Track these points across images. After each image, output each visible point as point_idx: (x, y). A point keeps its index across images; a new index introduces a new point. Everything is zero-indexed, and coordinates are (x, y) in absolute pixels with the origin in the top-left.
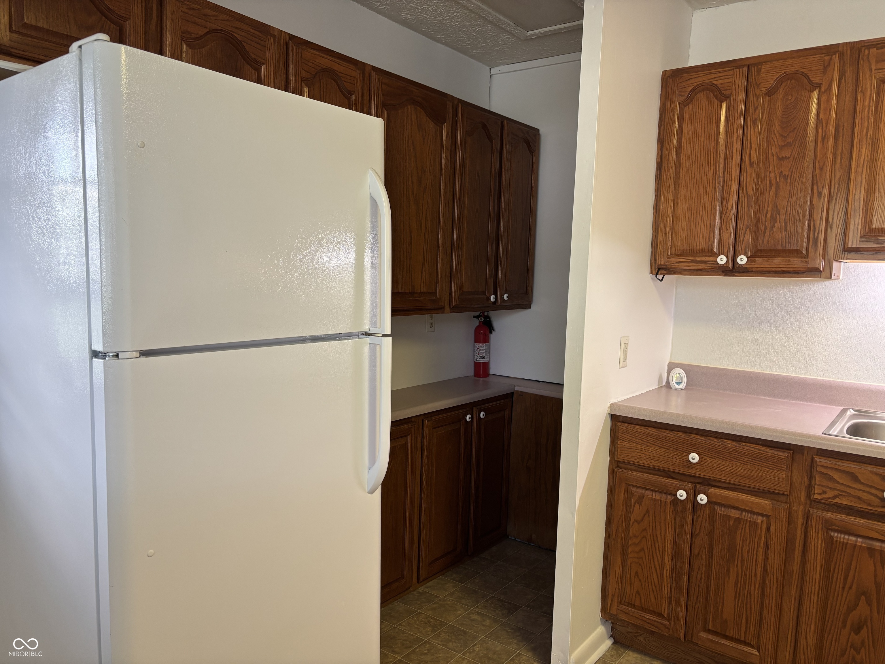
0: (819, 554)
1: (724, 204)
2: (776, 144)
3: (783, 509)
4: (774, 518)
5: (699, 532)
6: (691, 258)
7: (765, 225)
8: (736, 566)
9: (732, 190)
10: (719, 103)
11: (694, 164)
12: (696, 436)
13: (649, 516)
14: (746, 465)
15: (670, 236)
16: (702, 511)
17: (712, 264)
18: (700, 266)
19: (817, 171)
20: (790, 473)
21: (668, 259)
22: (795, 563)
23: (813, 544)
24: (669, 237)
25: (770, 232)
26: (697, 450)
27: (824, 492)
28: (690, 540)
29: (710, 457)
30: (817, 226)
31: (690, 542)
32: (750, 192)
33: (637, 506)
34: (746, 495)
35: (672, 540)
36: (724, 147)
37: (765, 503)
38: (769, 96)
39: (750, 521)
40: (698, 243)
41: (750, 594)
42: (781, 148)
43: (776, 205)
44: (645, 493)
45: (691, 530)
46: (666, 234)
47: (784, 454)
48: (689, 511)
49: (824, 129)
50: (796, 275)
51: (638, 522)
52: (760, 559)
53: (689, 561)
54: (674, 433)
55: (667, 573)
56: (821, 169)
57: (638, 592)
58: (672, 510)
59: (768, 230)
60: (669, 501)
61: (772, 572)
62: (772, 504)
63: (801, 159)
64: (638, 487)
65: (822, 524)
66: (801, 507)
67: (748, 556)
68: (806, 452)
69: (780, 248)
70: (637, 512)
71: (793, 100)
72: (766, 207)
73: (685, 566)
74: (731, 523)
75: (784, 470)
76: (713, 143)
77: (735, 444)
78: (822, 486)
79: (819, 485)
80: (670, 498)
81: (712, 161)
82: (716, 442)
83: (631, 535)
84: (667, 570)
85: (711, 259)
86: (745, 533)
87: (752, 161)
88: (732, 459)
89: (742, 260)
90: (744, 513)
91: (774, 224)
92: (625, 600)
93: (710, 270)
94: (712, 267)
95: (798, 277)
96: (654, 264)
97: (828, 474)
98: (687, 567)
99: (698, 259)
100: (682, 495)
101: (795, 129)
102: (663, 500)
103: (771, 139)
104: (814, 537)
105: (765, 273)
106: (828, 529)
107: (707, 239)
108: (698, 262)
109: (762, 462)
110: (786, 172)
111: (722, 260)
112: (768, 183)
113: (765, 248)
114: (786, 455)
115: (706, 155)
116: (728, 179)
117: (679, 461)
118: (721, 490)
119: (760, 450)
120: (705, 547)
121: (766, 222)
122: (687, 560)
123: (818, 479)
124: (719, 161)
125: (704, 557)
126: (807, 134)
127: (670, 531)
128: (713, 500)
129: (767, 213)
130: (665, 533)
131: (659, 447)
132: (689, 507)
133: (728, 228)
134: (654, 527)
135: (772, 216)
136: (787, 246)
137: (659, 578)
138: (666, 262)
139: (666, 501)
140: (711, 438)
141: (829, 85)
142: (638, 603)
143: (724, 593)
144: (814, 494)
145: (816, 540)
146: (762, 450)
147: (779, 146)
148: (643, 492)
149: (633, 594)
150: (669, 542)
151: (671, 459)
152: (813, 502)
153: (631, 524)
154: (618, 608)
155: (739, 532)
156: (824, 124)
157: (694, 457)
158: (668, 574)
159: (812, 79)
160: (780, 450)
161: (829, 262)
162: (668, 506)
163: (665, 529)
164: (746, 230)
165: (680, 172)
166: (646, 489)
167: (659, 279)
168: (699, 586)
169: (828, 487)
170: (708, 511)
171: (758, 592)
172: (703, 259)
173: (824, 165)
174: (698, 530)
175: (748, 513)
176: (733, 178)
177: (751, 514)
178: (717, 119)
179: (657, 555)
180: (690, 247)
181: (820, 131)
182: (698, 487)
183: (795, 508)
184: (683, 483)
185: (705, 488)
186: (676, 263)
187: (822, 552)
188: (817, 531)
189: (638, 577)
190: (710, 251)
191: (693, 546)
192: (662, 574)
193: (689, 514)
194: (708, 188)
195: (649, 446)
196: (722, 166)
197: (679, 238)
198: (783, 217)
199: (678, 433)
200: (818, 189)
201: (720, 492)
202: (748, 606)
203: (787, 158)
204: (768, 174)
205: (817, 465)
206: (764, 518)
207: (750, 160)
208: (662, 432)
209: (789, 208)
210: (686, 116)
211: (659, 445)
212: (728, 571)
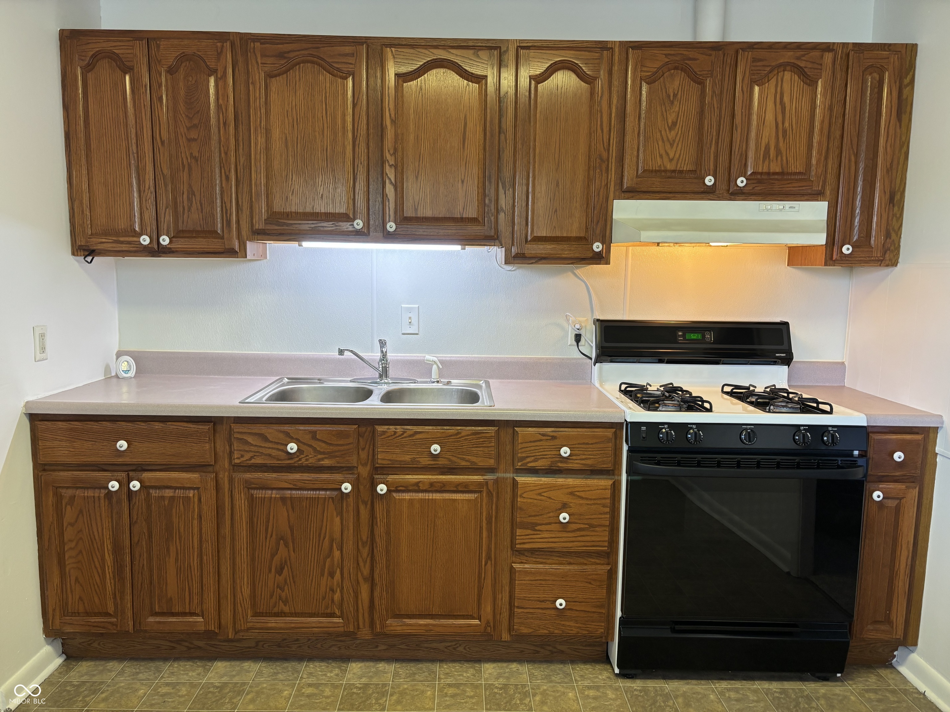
0: (243, 513)
1: (142, 182)
2: (184, 125)
3: (210, 478)
4: (203, 489)
5: (137, 519)
6: (114, 238)
7: (183, 205)
8: (174, 543)
9: (147, 168)
10: (123, 74)
11: (104, 137)
12: (123, 423)
13: (83, 515)
14: (173, 444)
15: (88, 214)
16: (138, 498)
17: (137, 244)
18: (124, 247)
19: (223, 155)
20: (213, 444)
21: (88, 239)
22: (227, 526)
23: (238, 505)
24: (86, 215)
25: (188, 212)
26: (126, 437)
27: (242, 456)
28: (129, 530)
29: (138, 442)
30: (228, 208)
31: (129, 532)
32: (165, 171)
33: (69, 507)
34: (177, 473)
35: (111, 534)
36: (134, 122)
37: (194, 476)
38: (171, 75)
39: (183, 496)
40: (119, 222)
41: (190, 565)
42: (188, 129)
43: (190, 186)
44: (76, 493)
45: (129, 520)
46: (83, 211)
47: (205, 427)
48: (124, 500)
49: (225, 115)
50: (217, 255)
51: (72, 525)
52: (196, 530)
53: (130, 551)
54: (100, 424)
55: (108, 569)
56: (226, 154)
57: (80, 598)
58: (107, 503)
59: (186, 211)
60: (102, 495)
61: (207, 540)
62: (201, 476)
63: (208, 142)
64: (68, 488)
65: (243, 485)
66: (227, 473)
67: (184, 530)
68: (225, 422)
69: (199, 229)
70: (69, 514)
71: (193, 82)
72: (182, 188)
73: (126, 557)
74: (166, 503)
75: (207, 442)
76: (121, 117)
77: (162, 425)
78: (240, 450)
79: (237, 450)
80: (103, 492)
81: (123, 135)
82: (143, 426)
83: (66, 540)
84: (108, 567)
85: (135, 239)
86: (179, 509)
87: (163, 139)
88: (160, 440)
89: (165, 240)
90: (177, 491)
91: (191, 205)
92: (68, 610)
93: (135, 252)
94: (137, 247)
95: (219, 258)
96: (74, 245)
97: (243, 439)
98: (129, 557)
99: (122, 239)
100: (114, 485)
101: (198, 111)
102: (96, 495)
103: (178, 118)
104: (237, 499)
105: (189, 254)
106: (248, 489)
107: (129, 218)
108: (122, 242)
109: (187, 438)
110: (196, 154)
111: (145, 240)
112: (181, 164)
113: (184, 229)
114: (207, 427)
115: (117, 128)
116: (142, 156)
117: (108, 452)
118: (154, 472)
119: (185, 427)
120: (144, 533)
121: (183, 202)
122: (128, 551)
123: (236, 445)
124: (131, 137)
125: (144, 543)
126: (210, 118)
127: (107, 525)
128: (147, 484)
129: (183, 194)
130: (102, 529)
131: (86, 440)
132: (124, 497)
133: (148, 207)
134: (90, 525)
135: (188, 196)
136: (205, 227)
137: (101, 577)
138: (87, 243)
139: (99, 496)
140: (138, 423)
141: (224, 72)
142: (81, 610)
143: (166, 572)
144: (234, 459)
145: (240, 501)
146: (186, 427)
147: (186, 127)
148: (74, 491)
149: (75, 602)
150: (108, 537)
151: (100, 451)
152: (235, 467)
153: (64, 529)
154: (61, 621)
155: (174, 510)
156: (224, 110)
157: (122, 445)
158: (110, 570)
159: (208, 64)
160: (202, 424)
161: (244, 243)
162: (102, 501)
163: (102, 525)
164: (166, 210)
165: (90, 144)
166: (77, 488)
167: (87, 262)
168: (142, 573)
169: (245, 450)
170: (143, 497)
171: (197, 562)
172: (127, 239)
173: (228, 150)
174: (135, 517)
175: (181, 490)
176: (147, 155)
177: (183, 489)
178: (123, 90)
179: (96, 554)
180: (112, 227)
181: (221, 116)
182: (131, 474)
183: (221, 476)
184: (116, 474)
185: (138, 474)
186: (99, 243)
187: (246, 510)
188: (239, 493)
189: (79, 582)
190: (133, 230)
191: (132, 535)
192: (104, 572)
193: (125, 504)
194: (123, 164)
195: (74, 442)
196: (134, 141)
197: (99, 216)
198: (198, 198)
199: (104, 422)
200: (225, 173)
201: (152, 475)
202: (190, 578)
203: (195, 140)
204: (180, 154)
205: (234, 432)
206: (196, 491)
207: (161, 138)
208: (87, 424)
209: (202, 190)
210: (90, 82)
211: (85, 439)
212: (168, 550)
